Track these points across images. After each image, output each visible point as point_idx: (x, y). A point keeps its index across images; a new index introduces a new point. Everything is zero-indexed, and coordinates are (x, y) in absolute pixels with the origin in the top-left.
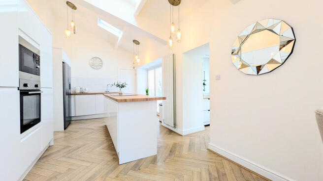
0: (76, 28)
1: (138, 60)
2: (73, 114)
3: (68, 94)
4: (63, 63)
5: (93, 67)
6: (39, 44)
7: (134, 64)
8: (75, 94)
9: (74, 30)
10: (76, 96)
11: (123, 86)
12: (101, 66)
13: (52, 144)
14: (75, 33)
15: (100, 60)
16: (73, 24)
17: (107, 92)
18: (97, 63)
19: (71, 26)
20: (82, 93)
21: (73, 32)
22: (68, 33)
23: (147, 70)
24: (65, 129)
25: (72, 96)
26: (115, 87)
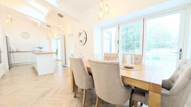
1: (50, 35)
3: (9, 52)
4: (6, 36)
5: (24, 37)
8: (13, 52)
9: (11, 19)
10: (14, 53)
11: (41, 48)
12: (29, 37)
13: (5, 74)
14: (12, 21)
15: (28, 34)
16: (10, 16)
17: (33, 51)
18: (25, 35)
20: (17, 52)
21: (10, 20)
22: (7, 21)
24: (9, 69)
25: (12, 54)
26: (37, 48)
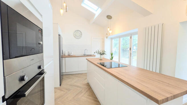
0: (67, 7)
1: (110, 32)
2: (64, 71)
3: (62, 56)
4: (59, 35)
5: (76, 37)
6: (41, 15)
7: (107, 34)
9: (66, 9)
10: (66, 58)
12: (81, 36)
14: (66, 11)
15: (80, 32)
16: (65, 5)
18: (78, 34)
19: (63, 6)
20: (69, 56)
21: (65, 11)
22: (62, 11)
23: (112, 39)
25: (64, 58)
